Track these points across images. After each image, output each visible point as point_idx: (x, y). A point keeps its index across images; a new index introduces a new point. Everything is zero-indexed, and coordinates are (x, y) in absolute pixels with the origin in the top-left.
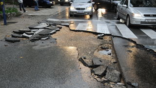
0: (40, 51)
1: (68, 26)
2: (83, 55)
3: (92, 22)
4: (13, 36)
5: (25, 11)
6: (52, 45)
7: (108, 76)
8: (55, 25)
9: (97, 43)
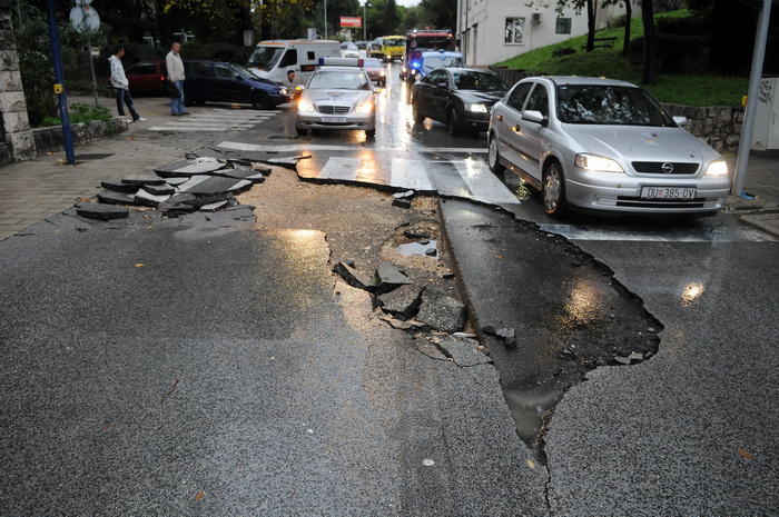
0: (201, 246)
1: (292, 167)
2: (344, 258)
3: (374, 154)
4: (102, 200)
5: (135, 117)
6: (241, 226)
7: (427, 315)
8: (246, 162)
9: (391, 219)
